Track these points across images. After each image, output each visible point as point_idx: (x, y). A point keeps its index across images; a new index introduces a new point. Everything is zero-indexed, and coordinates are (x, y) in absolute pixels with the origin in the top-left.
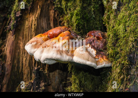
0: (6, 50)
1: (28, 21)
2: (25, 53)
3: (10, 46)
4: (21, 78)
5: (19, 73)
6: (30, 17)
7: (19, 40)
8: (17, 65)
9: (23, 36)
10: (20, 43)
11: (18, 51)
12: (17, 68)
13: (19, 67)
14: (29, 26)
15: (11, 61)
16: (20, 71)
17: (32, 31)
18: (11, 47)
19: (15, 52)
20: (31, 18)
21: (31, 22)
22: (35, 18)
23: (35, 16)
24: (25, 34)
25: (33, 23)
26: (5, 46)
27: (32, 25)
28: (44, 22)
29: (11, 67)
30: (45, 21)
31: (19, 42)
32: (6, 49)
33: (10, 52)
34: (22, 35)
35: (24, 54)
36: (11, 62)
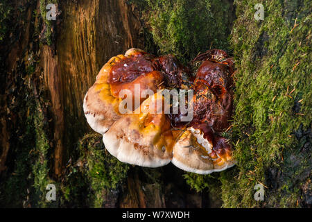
0: (47, 80)
1: (76, 21)
2: (82, 86)
3: (52, 76)
4: (83, 123)
5: (77, 116)
6: (80, 13)
7: (66, 60)
8: (71, 106)
9: (73, 51)
10: (70, 66)
11: (69, 81)
12: (73, 110)
13: (77, 109)
14: (81, 33)
15: (60, 103)
16: (79, 115)
17: (89, 45)
18: (54, 77)
19: (64, 85)
20: (82, 16)
21: (83, 25)
22: (90, 18)
23: (90, 14)
24: (76, 49)
25: (88, 28)
26: (42, 70)
27: (86, 31)
28: (109, 23)
29: (62, 112)
30: (111, 21)
31: (68, 63)
32: (45, 78)
33: (55, 88)
34: (70, 50)
35: (80, 88)
36: (60, 105)
